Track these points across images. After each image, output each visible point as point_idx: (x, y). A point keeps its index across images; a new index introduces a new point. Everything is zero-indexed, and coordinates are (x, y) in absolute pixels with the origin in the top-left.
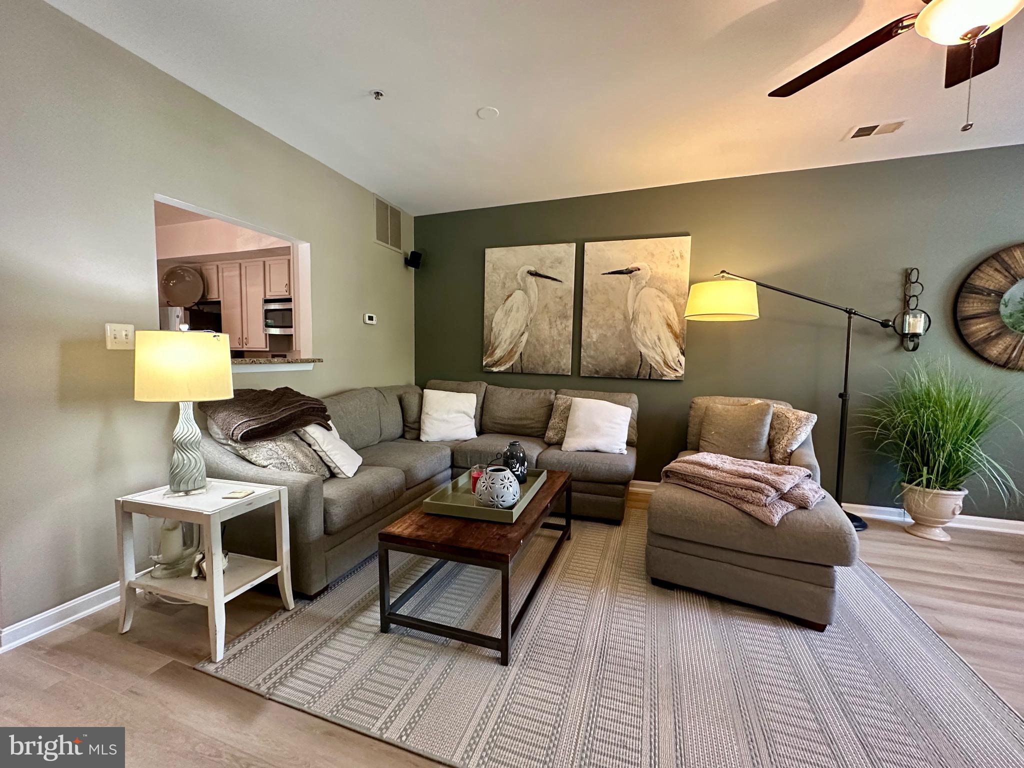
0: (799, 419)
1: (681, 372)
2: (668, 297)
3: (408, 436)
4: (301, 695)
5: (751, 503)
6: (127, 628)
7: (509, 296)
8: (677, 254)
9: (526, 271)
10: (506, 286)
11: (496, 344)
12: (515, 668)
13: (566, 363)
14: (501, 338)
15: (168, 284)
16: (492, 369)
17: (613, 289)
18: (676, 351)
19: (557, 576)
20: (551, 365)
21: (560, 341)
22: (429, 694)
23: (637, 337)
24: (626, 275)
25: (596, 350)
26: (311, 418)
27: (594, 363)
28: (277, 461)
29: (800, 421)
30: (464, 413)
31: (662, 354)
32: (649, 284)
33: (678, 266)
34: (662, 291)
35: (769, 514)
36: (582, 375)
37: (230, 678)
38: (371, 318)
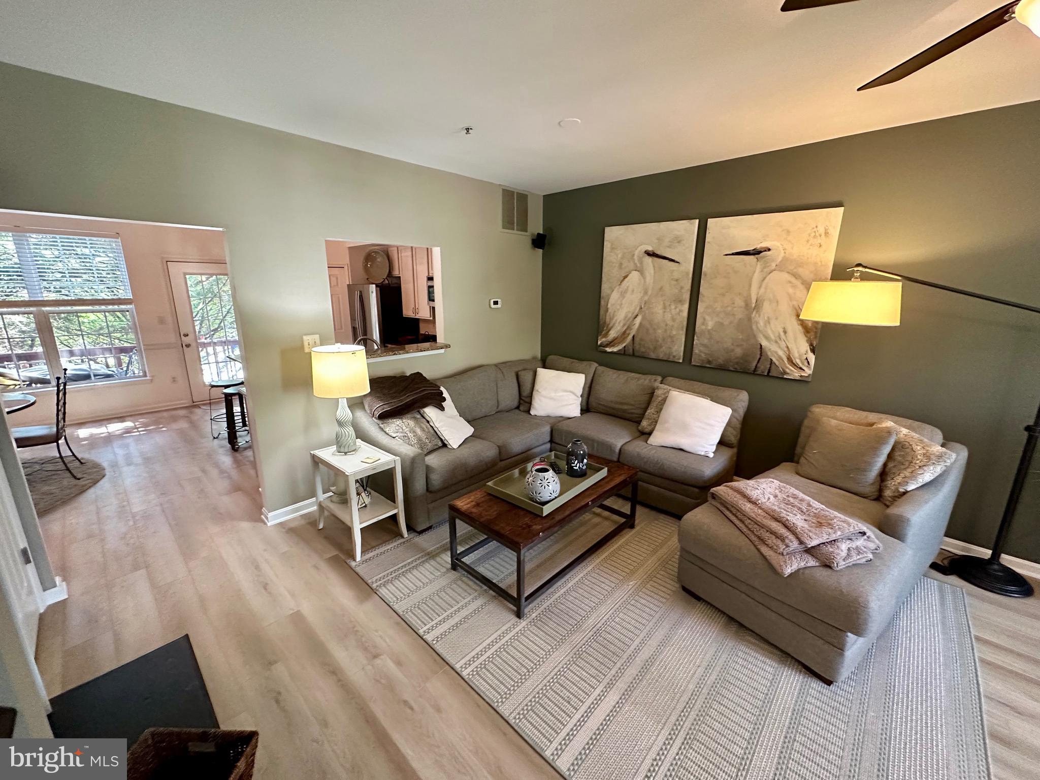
0: (927, 456)
1: (808, 372)
2: (802, 284)
3: (521, 408)
4: (392, 596)
5: (770, 547)
6: (321, 526)
7: (625, 277)
8: (821, 230)
9: (644, 250)
10: (623, 266)
11: (611, 325)
12: (524, 622)
13: (678, 350)
14: (615, 319)
15: (366, 265)
16: (606, 349)
17: (736, 272)
18: (804, 346)
19: (598, 561)
20: (662, 350)
21: (673, 326)
22: (461, 621)
23: (757, 328)
24: (752, 257)
25: (710, 338)
26: (430, 401)
27: (707, 352)
28: (402, 435)
29: (929, 458)
30: (571, 392)
31: (786, 349)
32: (780, 267)
33: (820, 246)
34: (796, 276)
35: (782, 564)
36: (693, 363)
37: (361, 573)
38: (496, 303)
